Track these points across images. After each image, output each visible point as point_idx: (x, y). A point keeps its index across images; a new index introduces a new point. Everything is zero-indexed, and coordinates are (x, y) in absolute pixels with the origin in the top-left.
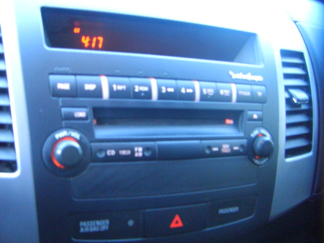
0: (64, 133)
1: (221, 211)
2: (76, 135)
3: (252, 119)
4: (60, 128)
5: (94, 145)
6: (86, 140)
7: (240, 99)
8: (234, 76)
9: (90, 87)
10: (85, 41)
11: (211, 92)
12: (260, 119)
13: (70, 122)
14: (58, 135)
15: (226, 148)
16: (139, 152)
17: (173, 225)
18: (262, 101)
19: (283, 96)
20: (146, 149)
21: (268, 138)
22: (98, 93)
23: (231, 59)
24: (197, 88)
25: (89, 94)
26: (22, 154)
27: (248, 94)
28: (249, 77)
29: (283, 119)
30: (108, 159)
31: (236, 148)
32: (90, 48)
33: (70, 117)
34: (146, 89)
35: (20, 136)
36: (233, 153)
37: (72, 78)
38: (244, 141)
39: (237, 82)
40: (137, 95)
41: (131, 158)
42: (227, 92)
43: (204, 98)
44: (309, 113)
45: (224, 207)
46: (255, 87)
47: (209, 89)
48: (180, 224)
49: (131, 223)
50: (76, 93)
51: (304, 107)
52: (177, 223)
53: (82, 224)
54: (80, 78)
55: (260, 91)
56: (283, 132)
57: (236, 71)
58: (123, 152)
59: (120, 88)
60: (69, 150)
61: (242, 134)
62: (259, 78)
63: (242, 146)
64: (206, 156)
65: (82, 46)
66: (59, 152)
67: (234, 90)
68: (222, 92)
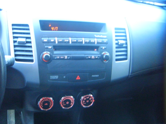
0: (46, 52)
1: (93, 76)
2: (49, 53)
3: (102, 49)
4: (45, 51)
5: (54, 55)
6: (51, 54)
7: (98, 43)
8: (96, 36)
9: (52, 40)
10: (53, 28)
11: (88, 41)
12: (105, 49)
13: (47, 49)
14: (44, 53)
15: (93, 57)
16: (66, 57)
17: (77, 79)
18: (106, 43)
19: (114, 42)
20: (68, 57)
21: (108, 54)
22: (54, 42)
24: (84, 40)
25: (52, 42)
26: (35, 58)
27: (101, 41)
28: (101, 36)
29: (114, 49)
30: (57, 59)
31: (96, 57)
32: (54, 30)
33: (47, 48)
34: (68, 41)
35: (35, 53)
36: (95, 59)
37: (48, 38)
38: (100, 55)
39: (97, 38)
40: (66, 42)
41: (64, 59)
42: (93, 41)
43: (85, 43)
44: (126, 47)
45: (94, 74)
46: (103, 40)
47: (87, 40)
48: (79, 78)
49: (64, 77)
50: (49, 42)
51: (124, 46)
52: (78, 78)
53: (51, 76)
54: (50, 38)
55: (105, 41)
56: (114, 54)
57: (97, 35)
58: (62, 57)
59: (61, 40)
60: (47, 56)
61: (99, 53)
62: (105, 37)
63: (99, 57)
64: (86, 59)
65: (52, 30)
66: (44, 57)
67: (96, 40)
68: (92, 41)
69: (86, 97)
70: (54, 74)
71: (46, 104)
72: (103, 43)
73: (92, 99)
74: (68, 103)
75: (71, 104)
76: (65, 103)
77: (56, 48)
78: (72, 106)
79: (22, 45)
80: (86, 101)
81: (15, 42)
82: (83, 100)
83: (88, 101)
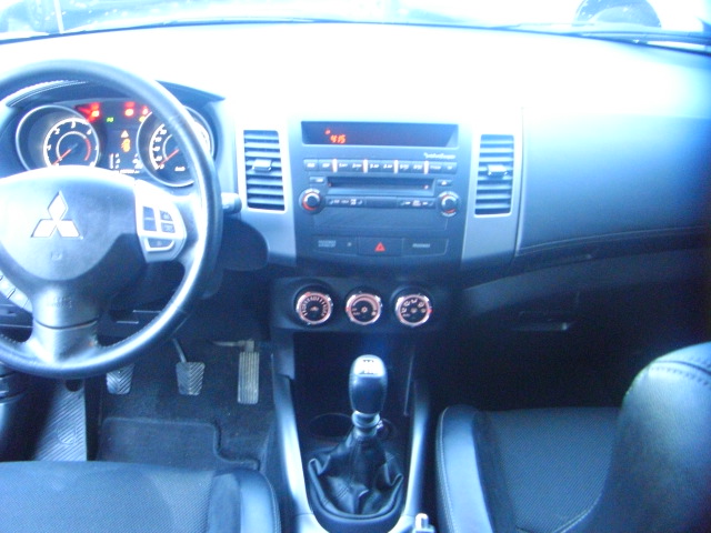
0: (310, 190)
1: (415, 245)
2: (318, 191)
3: (440, 185)
4: (309, 188)
5: (327, 198)
6: (323, 194)
7: (431, 171)
8: (427, 156)
9: (326, 165)
10: (333, 138)
11: (406, 167)
12: (448, 185)
13: (314, 184)
14: (307, 191)
15: (416, 203)
16: (354, 202)
17: (377, 249)
18: (453, 172)
19: (475, 169)
20: (358, 201)
21: (454, 197)
22: (330, 169)
23: (444, 144)
24: (396, 165)
25: (326, 170)
26: (288, 202)
27: (439, 168)
28: (441, 156)
29: (473, 187)
30: (334, 205)
31: (425, 203)
32: (336, 143)
33: (314, 182)
34: (359, 166)
35: (288, 193)
36: (422, 207)
37: (316, 161)
38: (433, 199)
39: (430, 160)
40: (355, 170)
41: (348, 206)
42: (420, 167)
43: (400, 171)
44: (510, 182)
45: (417, 242)
46: (445, 164)
48: (383, 249)
49: (350, 244)
50: (318, 169)
51: (506, 178)
52: (380, 248)
53: (320, 242)
54: (321, 161)
55: (450, 166)
56: (472, 196)
57: (430, 152)
58: (344, 202)
59: (344, 165)
60: (312, 199)
61: (432, 194)
62: (452, 157)
63: (430, 202)
64: (400, 207)
65: (331, 143)
66: (306, 200)
67: (426, 166)
68: (415, 167)
69: (409, 300)
70: (326, 236)
71: (315, 309)
72: (443, 171)
73: (425, 307)
74: (365, 310)
75: (374, 313)
76: (359, 310)
77: (335, 181)
78: (374, 320)
79: (262, 175)
80: (409, 308)
81: (248, 168)
82: (402, 306)
83: (414, 311)
